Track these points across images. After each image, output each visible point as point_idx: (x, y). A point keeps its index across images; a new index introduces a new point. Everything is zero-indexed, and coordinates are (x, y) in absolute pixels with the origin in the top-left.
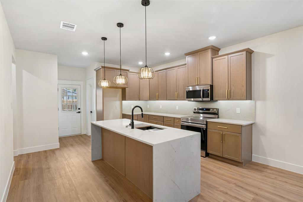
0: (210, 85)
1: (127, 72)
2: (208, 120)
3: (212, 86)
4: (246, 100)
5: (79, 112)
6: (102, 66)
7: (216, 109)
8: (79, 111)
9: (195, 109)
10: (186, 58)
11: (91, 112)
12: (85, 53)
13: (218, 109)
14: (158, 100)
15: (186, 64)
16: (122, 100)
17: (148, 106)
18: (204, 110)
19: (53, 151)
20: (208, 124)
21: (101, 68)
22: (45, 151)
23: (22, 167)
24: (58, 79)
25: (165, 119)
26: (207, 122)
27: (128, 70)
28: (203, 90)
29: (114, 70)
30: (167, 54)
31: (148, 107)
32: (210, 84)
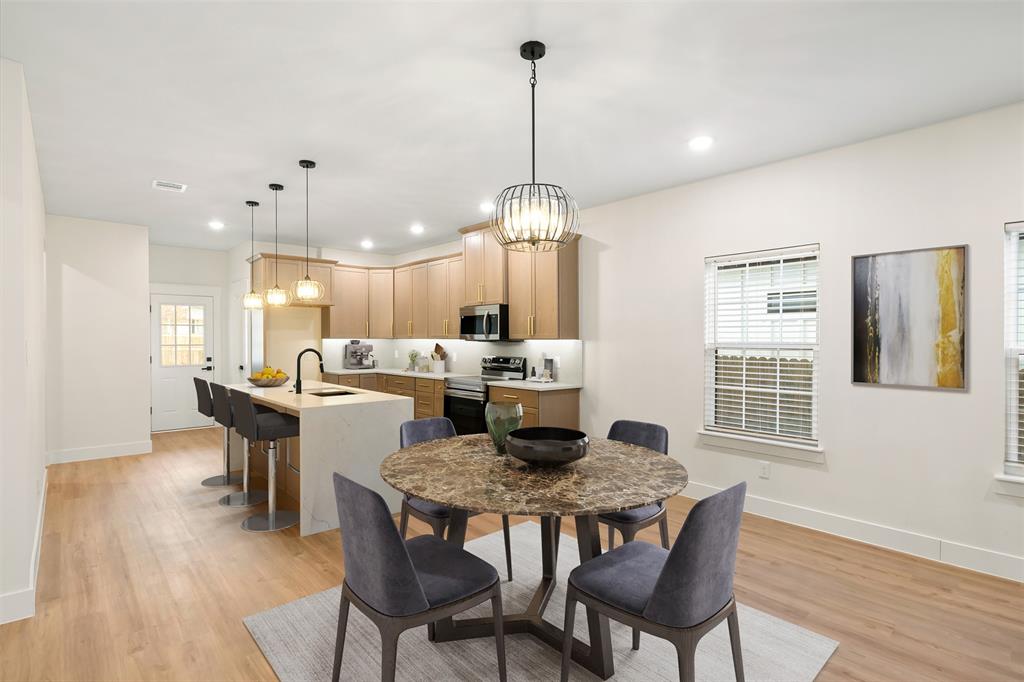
0: (501, 306)
1: (332, 266)
2: (489, 383)
3: (504, 309)
4: (559, 338)
5: (209, 368)
6: (262, 254)
7: (520, 359)
8: (209, 364)
9: (485, 361)
10: (461, 239)
11: (242, 368)
12: (216, 225)
13: (525, 359)
14: (411, 338)
15: (461, 254)
16: (323, 337)
17: (396, 352)
18: (502, 362)
19: (136, 458)
20: (491, 392)
21: (259, 259)
22: (117, 459)
23: (63, 482)
24: (150, 282)
25: (419, 383)
26: (487, 387)
27: (335, 263)
28: (489, 316)
29: (296, 262)
30: (417, 229)
31: (397, 356)
32: (501, 302)
